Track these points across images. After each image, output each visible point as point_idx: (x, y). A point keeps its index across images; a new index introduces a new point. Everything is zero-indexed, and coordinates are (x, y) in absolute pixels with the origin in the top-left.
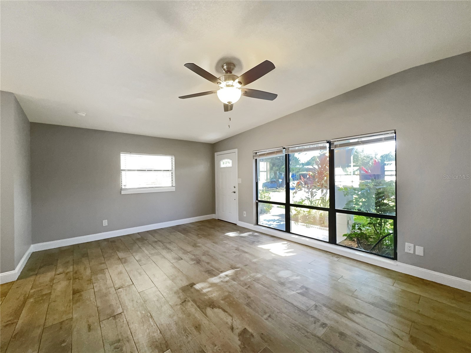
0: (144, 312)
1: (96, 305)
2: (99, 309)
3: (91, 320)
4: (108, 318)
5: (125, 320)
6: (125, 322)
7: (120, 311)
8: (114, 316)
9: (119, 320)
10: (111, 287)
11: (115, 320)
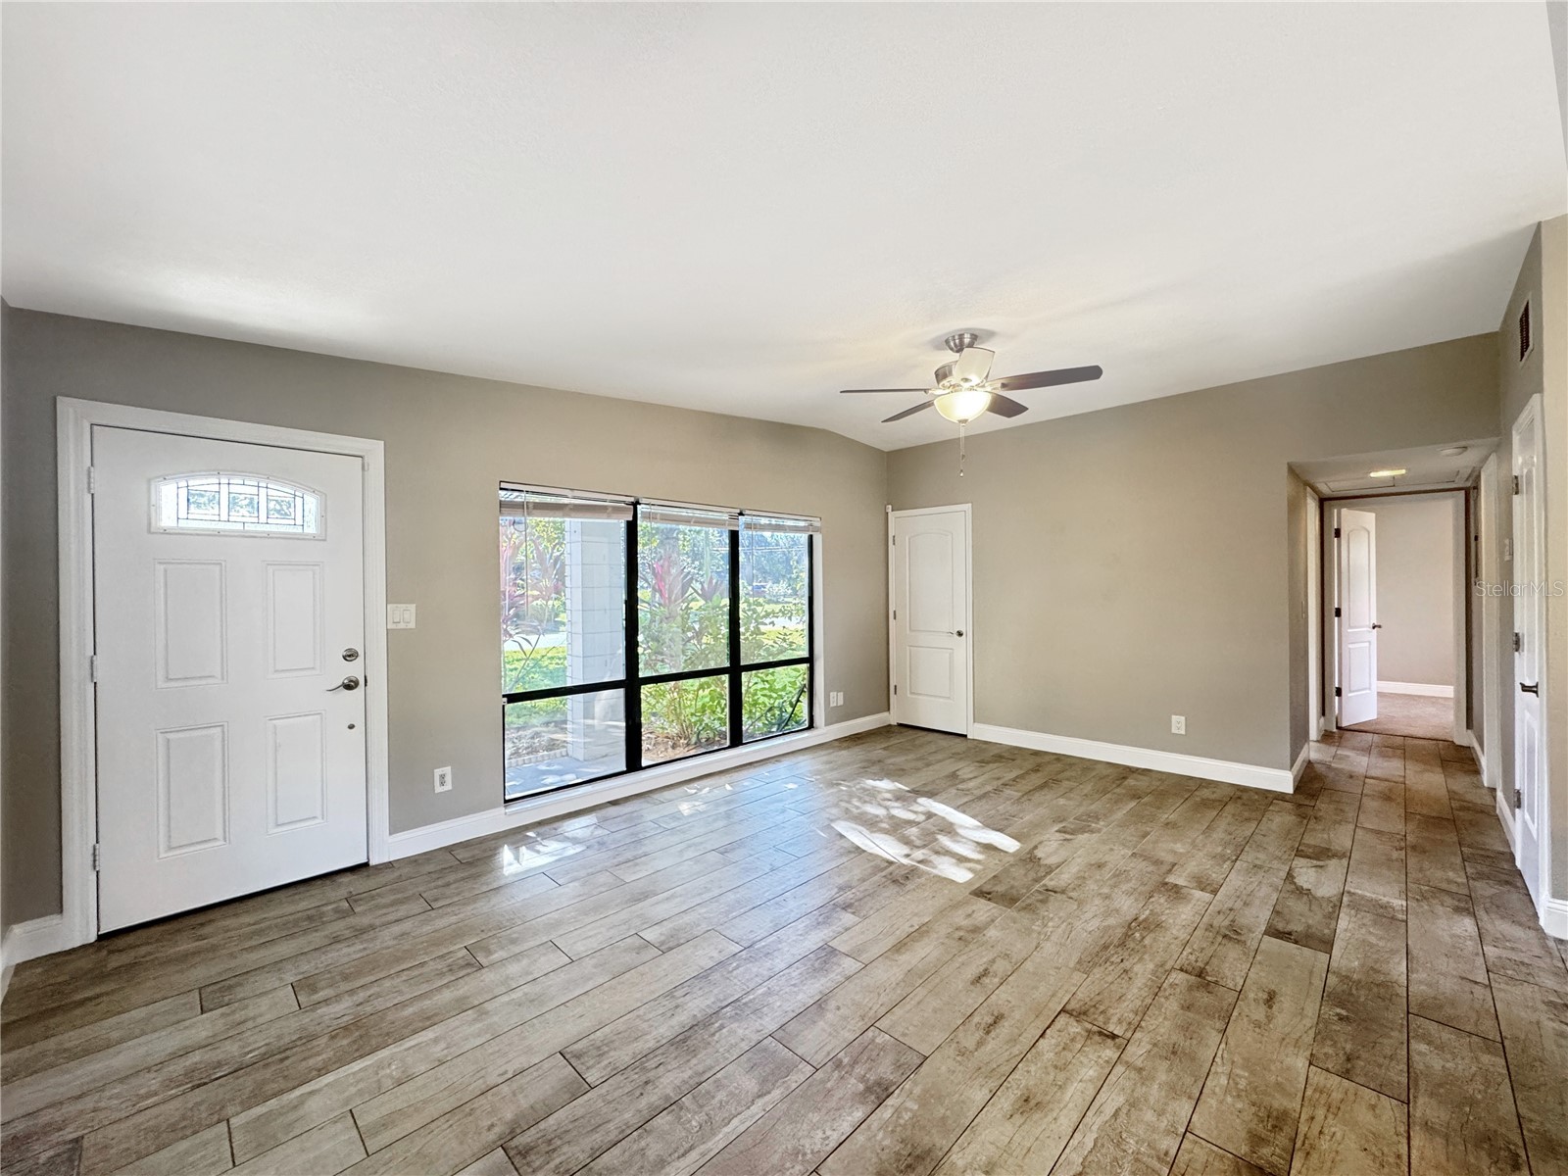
0: (1137, 935)
1: (1223, 1046)
2: (1220, 1025)
3: (1259, 1013)
4: (1216, 983)
5: (1185, 953)
6: (1188, 950)
7: (1177, 977)
8: (1199, 975)
9: (1196, 961)
10: (1128, 1065)
11: (1204, 968)
